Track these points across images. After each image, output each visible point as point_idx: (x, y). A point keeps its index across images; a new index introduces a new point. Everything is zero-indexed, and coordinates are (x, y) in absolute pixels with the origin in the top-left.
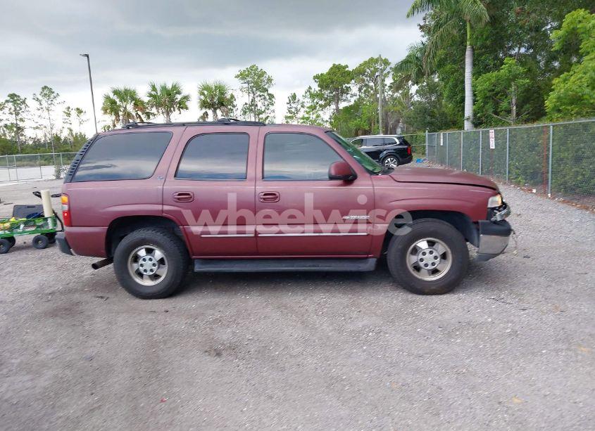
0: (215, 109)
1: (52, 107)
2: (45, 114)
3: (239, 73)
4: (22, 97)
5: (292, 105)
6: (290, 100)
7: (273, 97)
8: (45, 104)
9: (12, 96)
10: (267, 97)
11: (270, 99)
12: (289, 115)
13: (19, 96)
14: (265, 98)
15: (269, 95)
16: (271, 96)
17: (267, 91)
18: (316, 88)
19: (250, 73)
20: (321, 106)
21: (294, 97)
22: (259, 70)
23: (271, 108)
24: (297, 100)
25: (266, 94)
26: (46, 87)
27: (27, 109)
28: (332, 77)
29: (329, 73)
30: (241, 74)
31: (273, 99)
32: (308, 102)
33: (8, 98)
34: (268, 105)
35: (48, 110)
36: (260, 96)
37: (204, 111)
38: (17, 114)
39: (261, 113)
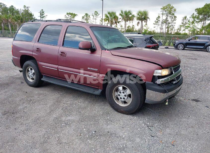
0: (142, 21)
1: (97, 18)
2: (95, 21)
3: (162, 7)
4: (89, 15)
5: (184, 21)
6: (183, 19)
7: (176, 17)
8: (95, 17)
9: (86, 14)
10: (174, 17)
11: (175, 18)
12: (182, 25)
13: (88, 14)
14: (172, 18)
15: (174, 16)
16: (175, 17)
17: (174, 15)
18: (196, 14)
19: (167, 7)
20: (196, 22)
21: (186, 17)
22: (171, 6)
23: (174, 22)
24: (186, 19)
25: (173, 16)
26: (96, 12)
27: (90, 19)
28: (204, 9)
29: (203, 8)
30: (163, 8)
31: (176, 18)
32: (191, 20)
33: (85, 15)
34: (173, 20)
35: (96, 19)
36: (171, 17)
37: (138, 21)
38: (87, 20)
39: (170, 23)
